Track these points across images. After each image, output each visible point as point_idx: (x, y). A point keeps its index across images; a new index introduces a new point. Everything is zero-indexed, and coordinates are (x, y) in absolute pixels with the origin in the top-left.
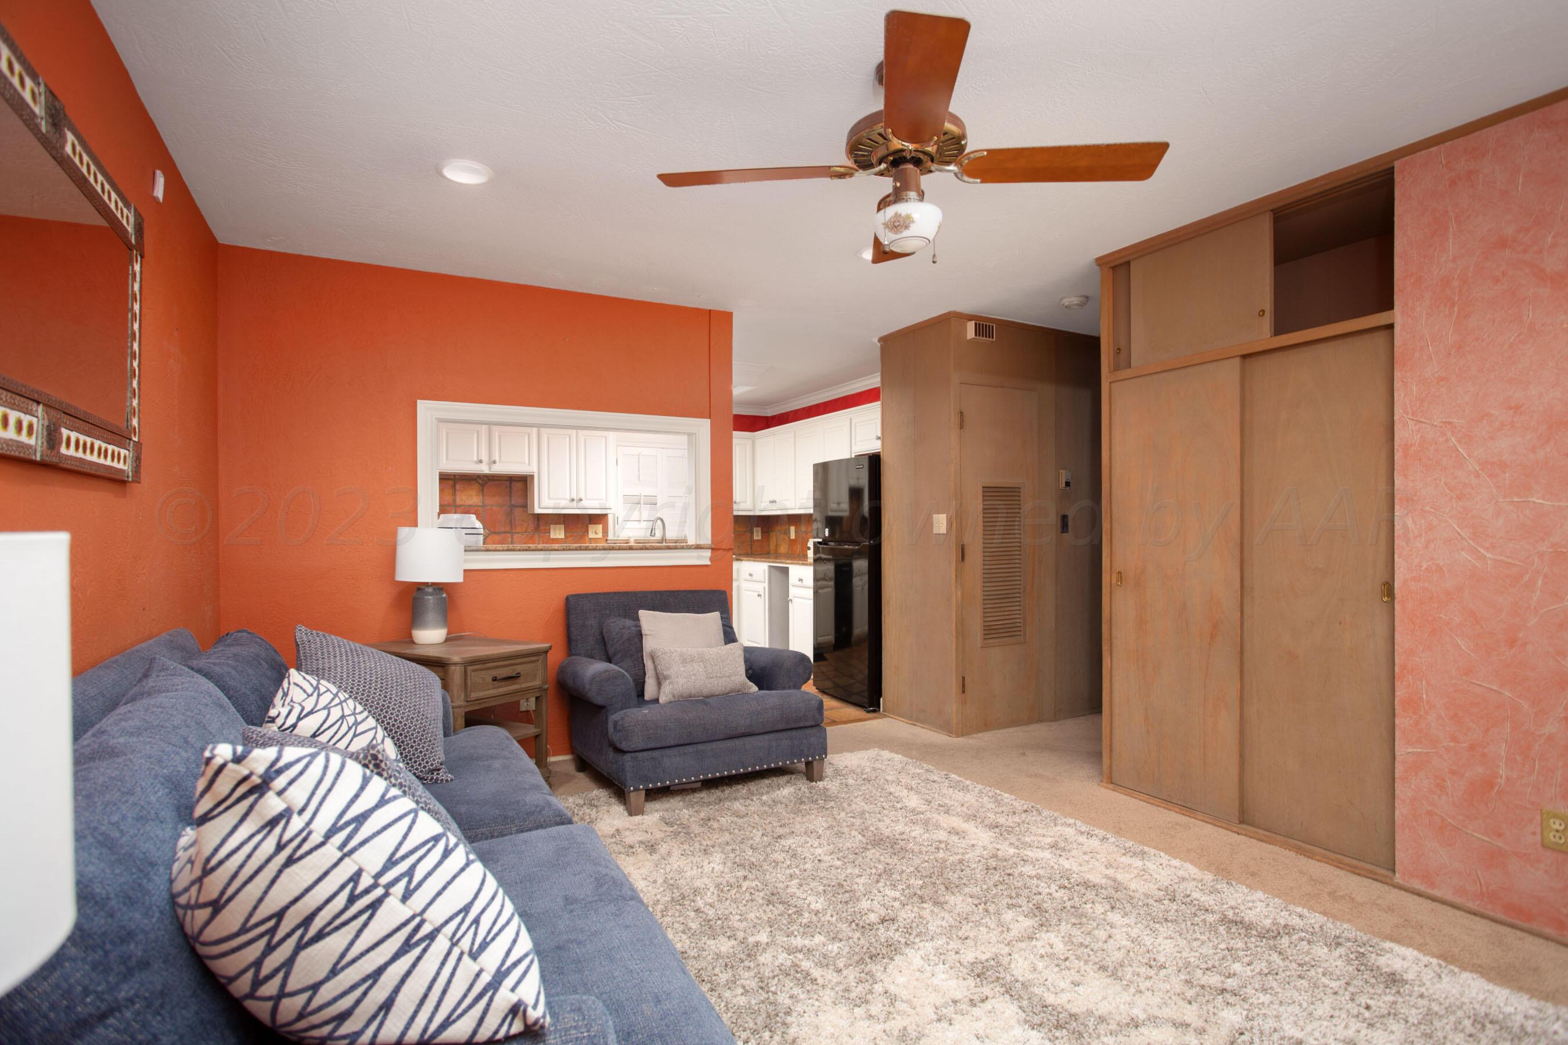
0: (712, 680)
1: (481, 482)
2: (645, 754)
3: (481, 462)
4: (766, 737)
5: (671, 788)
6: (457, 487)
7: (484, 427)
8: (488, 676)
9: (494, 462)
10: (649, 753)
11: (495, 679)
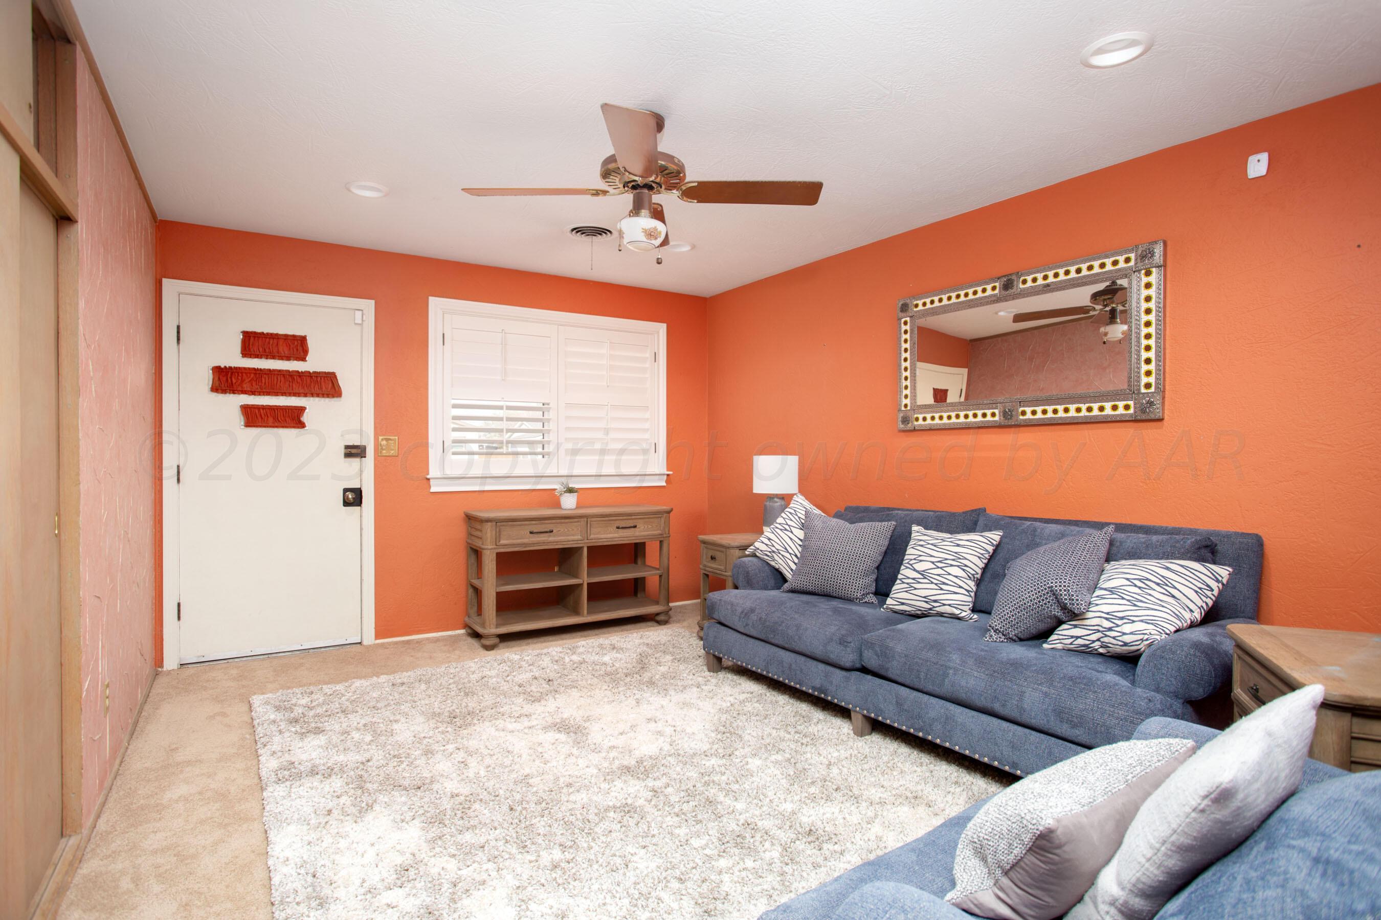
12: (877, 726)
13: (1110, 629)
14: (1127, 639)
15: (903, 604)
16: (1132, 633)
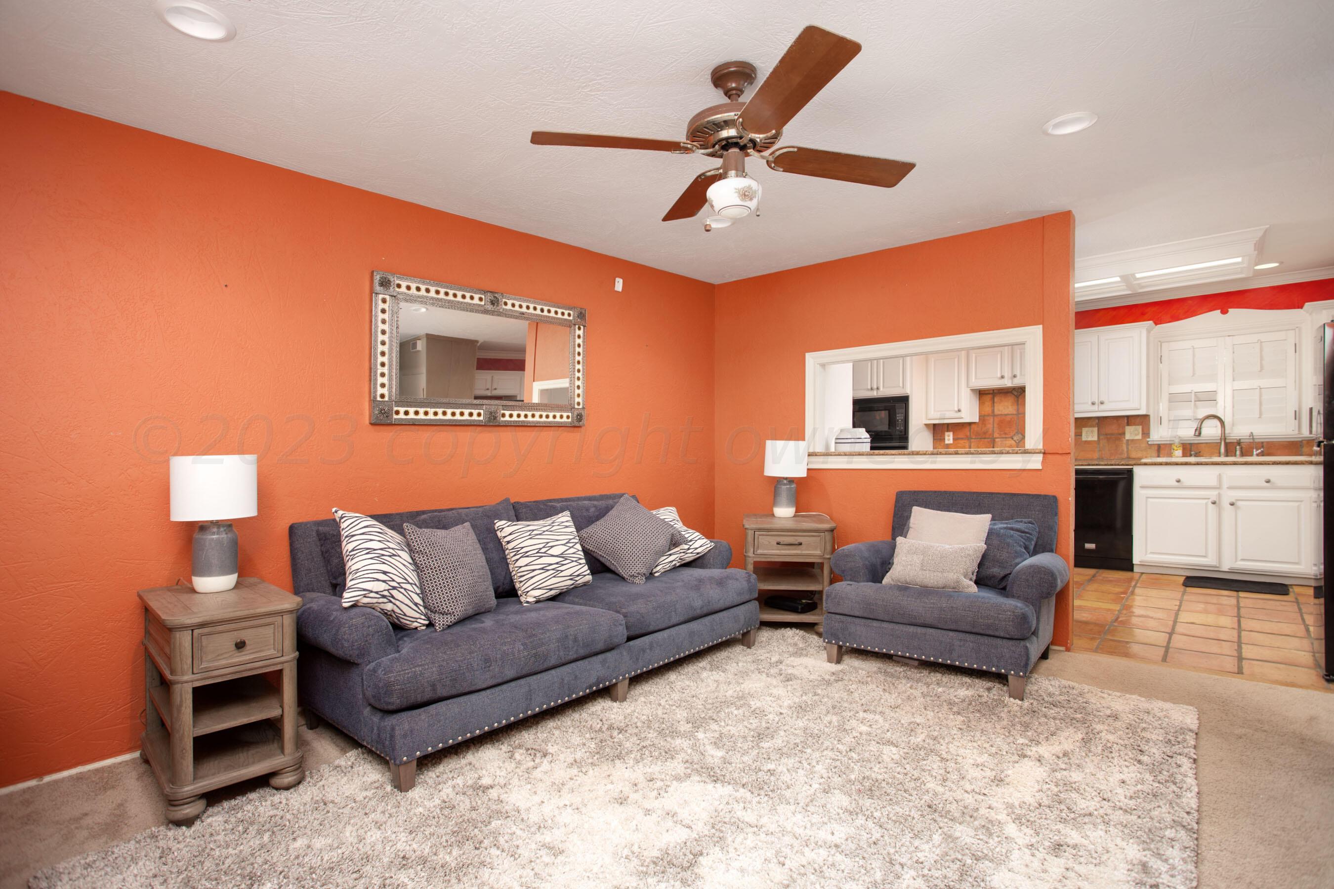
0: (924, 572)
1: (1016, 393)
2: (838, 617)
3: (1002, 377)
4: (951, 634)
5: (894, 657)
6: (996, 400)
7: (1006, 348)
8: (773, 540)
9: (1015, 376)
10: (841, 617)
11: (778, 544)
12: (636, 680)
13: (689, 549)
14: (699, 550)
15: (551, 589)
16: (701, 546)
